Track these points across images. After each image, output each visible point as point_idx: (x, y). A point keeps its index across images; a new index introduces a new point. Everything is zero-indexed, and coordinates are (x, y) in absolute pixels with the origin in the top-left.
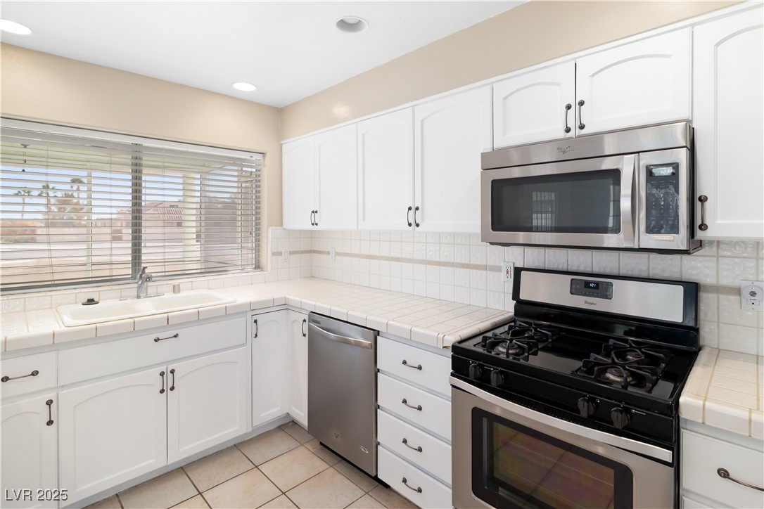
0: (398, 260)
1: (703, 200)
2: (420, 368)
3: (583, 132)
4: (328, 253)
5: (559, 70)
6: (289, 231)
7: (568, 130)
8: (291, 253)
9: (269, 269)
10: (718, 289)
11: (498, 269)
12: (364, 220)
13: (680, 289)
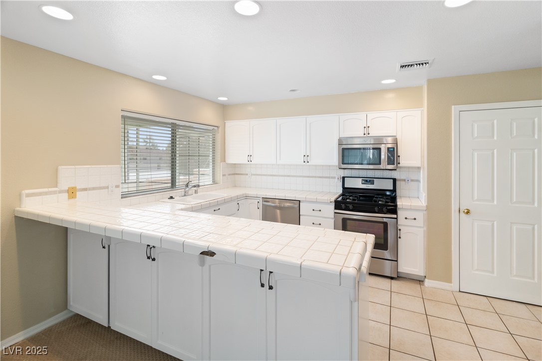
0: (288, 176)
1: (399, 156)
2: (320, 211)
3: (369, 135)
4: (247, 174)
5: (362, 115)
6: (228, 164)
7: (365, 134)
8: (229, 175)
9: (221, 183)
10: (400, 180)
11: (335, 178)
12: (280, 160)
13: (392, 180)
